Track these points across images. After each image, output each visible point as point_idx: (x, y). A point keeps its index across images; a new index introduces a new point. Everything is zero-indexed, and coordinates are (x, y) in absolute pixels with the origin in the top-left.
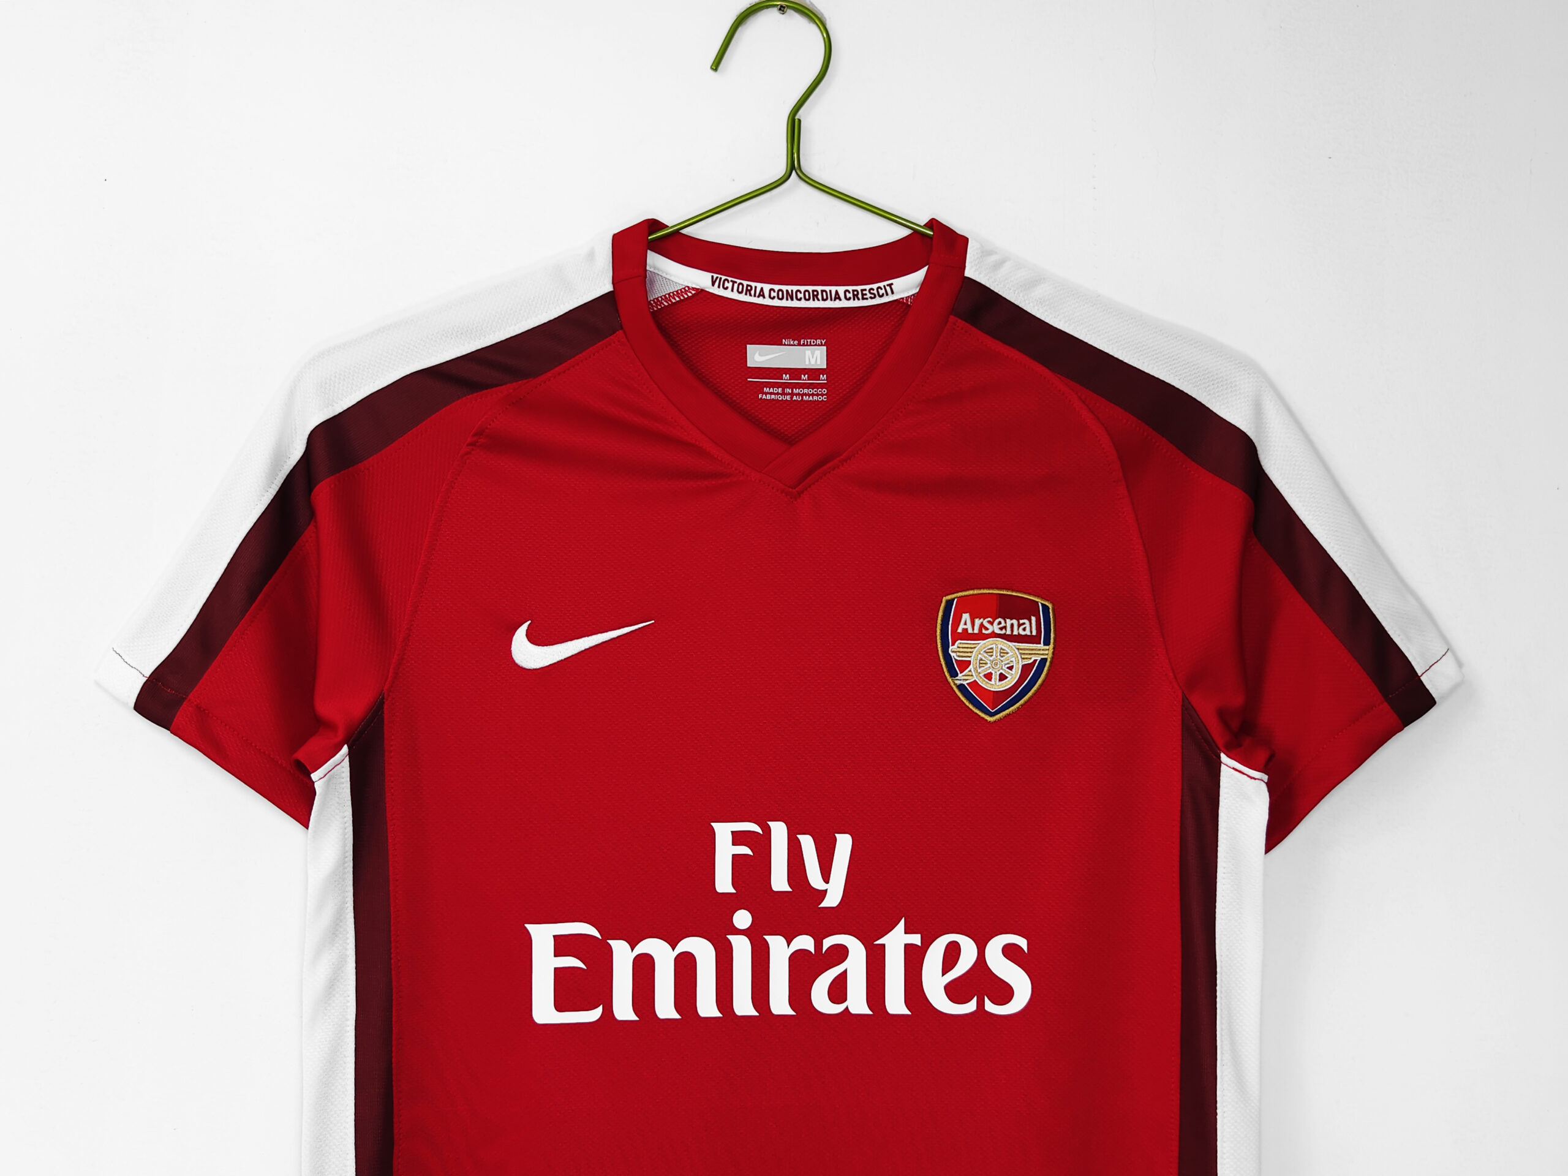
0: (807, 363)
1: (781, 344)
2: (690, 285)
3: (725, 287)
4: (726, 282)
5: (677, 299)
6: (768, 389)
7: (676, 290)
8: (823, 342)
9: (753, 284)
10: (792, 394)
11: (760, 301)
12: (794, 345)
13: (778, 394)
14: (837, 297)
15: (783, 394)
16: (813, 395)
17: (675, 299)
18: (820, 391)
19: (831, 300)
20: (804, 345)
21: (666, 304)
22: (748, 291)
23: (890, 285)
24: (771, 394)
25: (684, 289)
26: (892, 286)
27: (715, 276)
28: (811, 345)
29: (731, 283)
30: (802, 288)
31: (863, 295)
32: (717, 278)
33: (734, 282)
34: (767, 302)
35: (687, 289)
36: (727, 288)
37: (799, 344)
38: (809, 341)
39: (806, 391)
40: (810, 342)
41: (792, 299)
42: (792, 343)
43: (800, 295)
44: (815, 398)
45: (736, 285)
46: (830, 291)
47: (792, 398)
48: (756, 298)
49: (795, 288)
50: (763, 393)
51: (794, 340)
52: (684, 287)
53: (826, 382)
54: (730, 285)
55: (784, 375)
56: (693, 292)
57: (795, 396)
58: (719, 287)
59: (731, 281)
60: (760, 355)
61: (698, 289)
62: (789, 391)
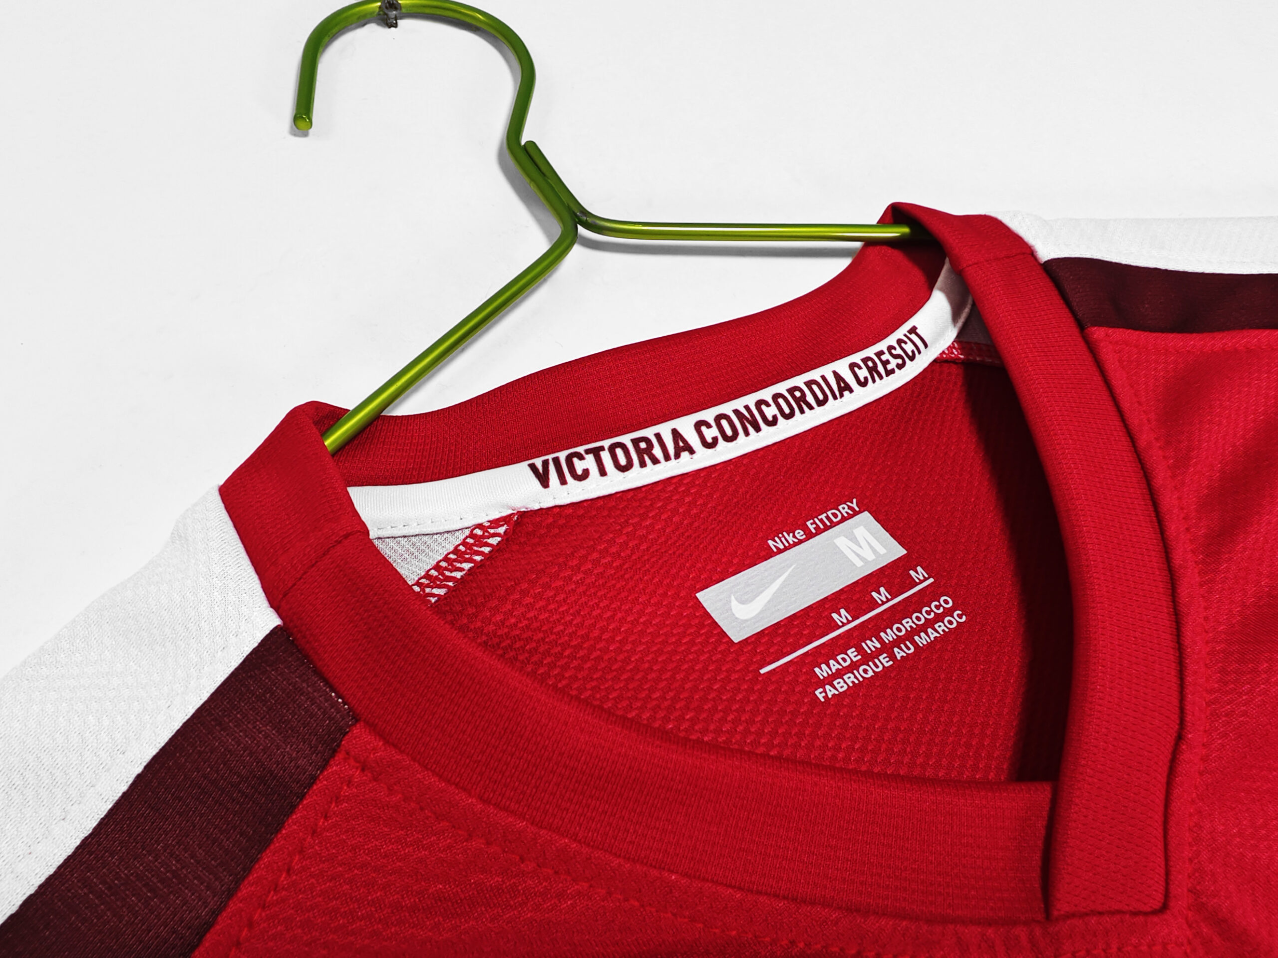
0: (859, 563)
1: (770, 554)
2: (483, 519)
3: (579, 472)
4: (575, 460)
5: (467, 566)
6: (824, 666)
7: (452, 548)
8: (854, 505)
9: (649, 432)
10: (887, 648)
11: (686, 464)
12: (801, 542)
13: (853, 667)
14: (844, 387)
15: (867, 658)
16: (930, 624)
17: (461, 570)
18: (938, 607)
19: (835, 398)
20: (819, 531)
21: (441, 592)
22: (645, 453)
23: (913, 330)
24: (839, 674)
25: (472, 535)
26: (918, 331)
27: (538, 462)
28: (833, 525)
29: (590, 458)
30: (766, 394)
31: (885, 363)
32: (545, 464)
33: (596, 452)
34: (703, 458)
35: (479, 532)
36: (586, 474)
37: (810, 536)
38: (823, 516)
39: (908, 623)
40: (828, 517)
41: (758, 429)
42: (791, 539)
43: (771, 411)
44: (941, 627)
45: (606, 456)
46: (823, 377)
47: (892, 657)
48: (673, 462)
49: (750, 400)
50: (822, 683)
51: (791, 531)
52: (467, 532)
53: (931, 580)
54: (589, 462)
55: (835, 616)
56: (501, 530)
57: (896, 650)
58: (563, 482)
59: (588, 452)
60: (742, 602)
61: (510, 516)
62: (872, 645)
